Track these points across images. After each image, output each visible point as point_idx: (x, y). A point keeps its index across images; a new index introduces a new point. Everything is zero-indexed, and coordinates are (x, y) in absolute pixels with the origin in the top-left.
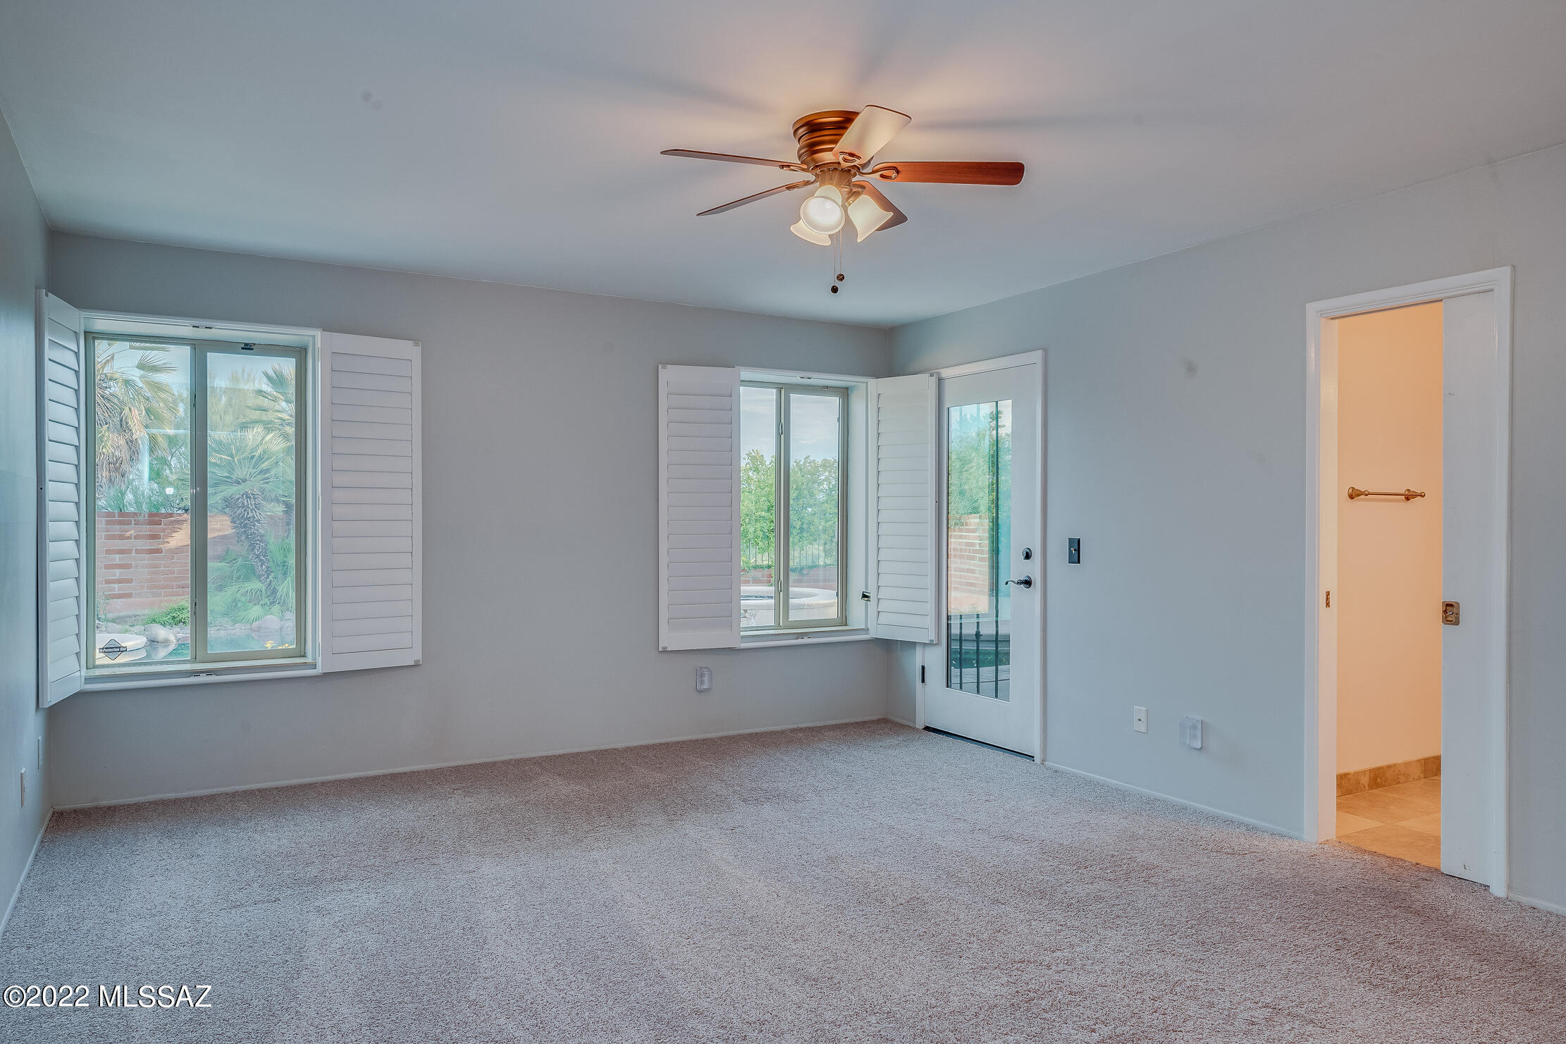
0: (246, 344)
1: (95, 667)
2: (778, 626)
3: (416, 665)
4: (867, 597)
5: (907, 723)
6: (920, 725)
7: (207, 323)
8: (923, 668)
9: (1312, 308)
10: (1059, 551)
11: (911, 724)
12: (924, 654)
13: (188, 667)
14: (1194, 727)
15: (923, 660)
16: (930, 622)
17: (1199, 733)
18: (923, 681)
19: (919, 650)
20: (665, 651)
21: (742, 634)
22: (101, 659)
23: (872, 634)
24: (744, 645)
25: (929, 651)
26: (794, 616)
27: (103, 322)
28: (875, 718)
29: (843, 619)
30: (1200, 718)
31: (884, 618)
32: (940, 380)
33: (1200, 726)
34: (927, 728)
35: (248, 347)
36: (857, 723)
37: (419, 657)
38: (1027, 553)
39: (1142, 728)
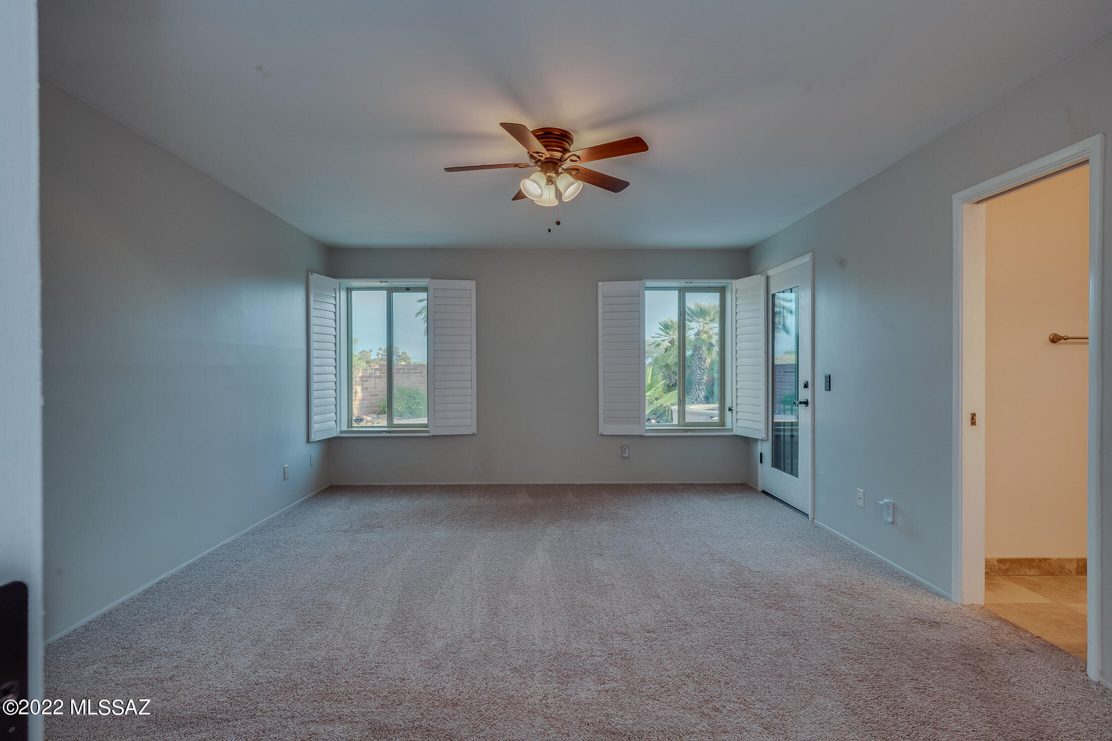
0: (407, 288)
1: (351, 427)
2: (679, 425)
3: (473, 435)
4: (732, 410)
5: (752, 485)
6: (760, 489)
7: (386, 280)
8: (761, 454)
9: (956, 197)
10: (820, 382)
11: (756, 488)
12: (761, 445)
13: (386, 429)
14: (888, 506)
15: (761, 450)
16: (761, 426)
17: (891, 512)
18: (761, 462)
19: (759, 443)
20: (602, 435)
21: (646, 428)
22: (355, 424)
23: (735, 433)
24: (647, 434)
25: (764, 443)
26: (689, 419)
27: (355, 283)
28: (738, 482)
29: (722, 423)
30: (892, 501)
31: (740, 423)
32: (768, 278)
33: (892, 507)
34: (764, 492)
35: (408, 289)
36: (725, 484)
37: (475, 431)
38: (805, 384)
39: (861, 503)
